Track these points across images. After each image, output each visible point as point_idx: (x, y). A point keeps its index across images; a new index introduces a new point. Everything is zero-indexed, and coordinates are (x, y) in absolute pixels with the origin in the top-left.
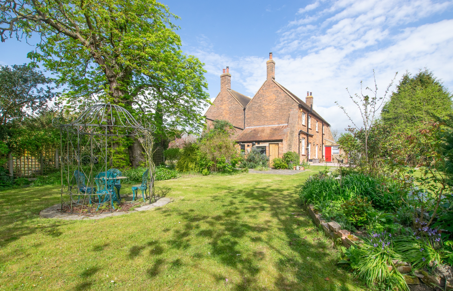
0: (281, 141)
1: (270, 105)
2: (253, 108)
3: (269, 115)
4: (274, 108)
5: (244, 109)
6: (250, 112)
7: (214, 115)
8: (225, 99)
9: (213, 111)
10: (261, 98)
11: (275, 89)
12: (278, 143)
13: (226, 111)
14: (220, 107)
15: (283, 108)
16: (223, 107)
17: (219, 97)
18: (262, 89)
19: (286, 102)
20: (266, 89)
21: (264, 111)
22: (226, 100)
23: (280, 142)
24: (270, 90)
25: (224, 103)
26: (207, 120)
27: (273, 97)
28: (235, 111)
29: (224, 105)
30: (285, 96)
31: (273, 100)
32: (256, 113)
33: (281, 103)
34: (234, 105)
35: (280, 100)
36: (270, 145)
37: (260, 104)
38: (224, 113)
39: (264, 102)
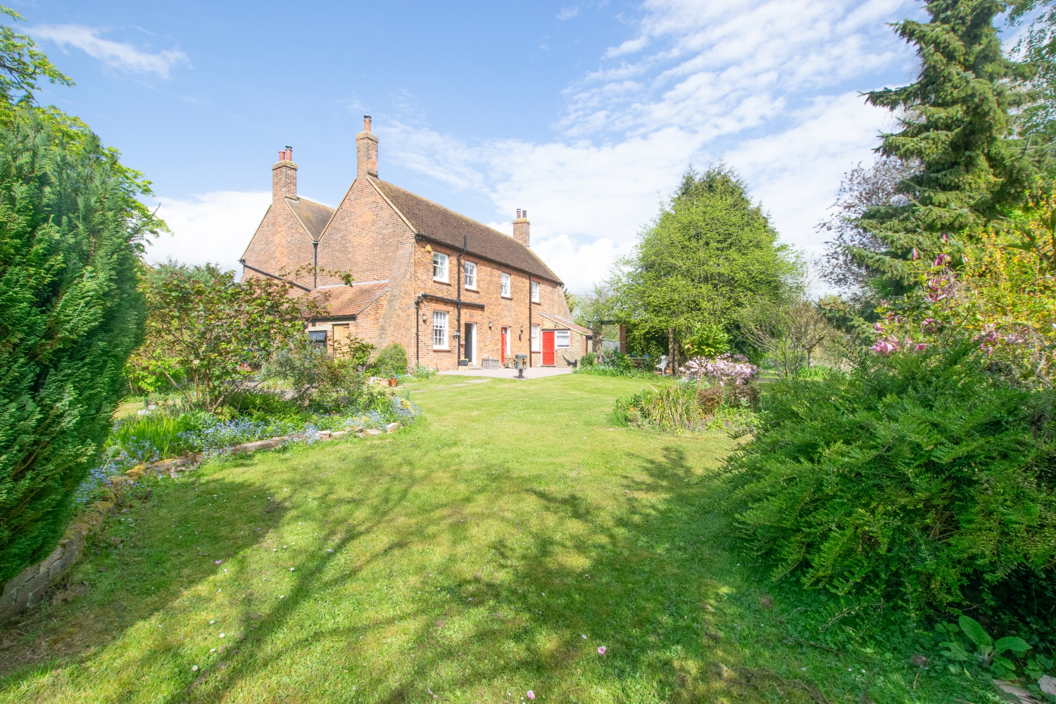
0: (353, 318)
1: (363, 235)
2: (332, 242)
3: (360, 258)
4: (371, 243)
5: (316, 245)
6: (326, 251)
7: (260, 258)
8: (280, 219)
9: (258, 248)
10: (347, 220)
11: (372, 199)
12: (348, 324)
13: (282, 249)
14: (271, 239)
15: (387, 243)
16: (277, 239)
17: (268, 216)
18: (348, 198)
19: (392, 230)
20: (356, 199)
21: (351, 249)
22: (282, 223)
23: (352, 322)
24: (363, 200)
25: (279, 229)
26: (246, 269)
27: (369, 217)
28: (299, 249)
29: (279, 235)
30: (391, 215)
31: (369, 225)
32: (337, 254)
33: (383, 231)
34: (298, 235)
35: (380, 223)
36: (335, 327)
37: (345, 232)
38: (278, 254)
39: (351, 229)
